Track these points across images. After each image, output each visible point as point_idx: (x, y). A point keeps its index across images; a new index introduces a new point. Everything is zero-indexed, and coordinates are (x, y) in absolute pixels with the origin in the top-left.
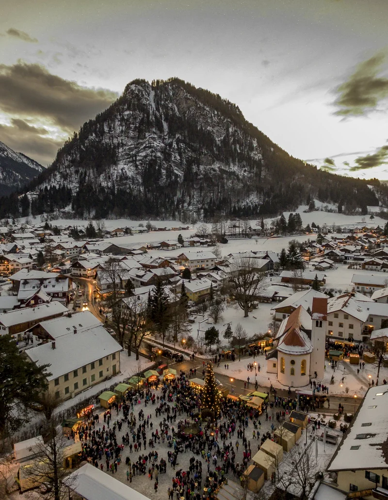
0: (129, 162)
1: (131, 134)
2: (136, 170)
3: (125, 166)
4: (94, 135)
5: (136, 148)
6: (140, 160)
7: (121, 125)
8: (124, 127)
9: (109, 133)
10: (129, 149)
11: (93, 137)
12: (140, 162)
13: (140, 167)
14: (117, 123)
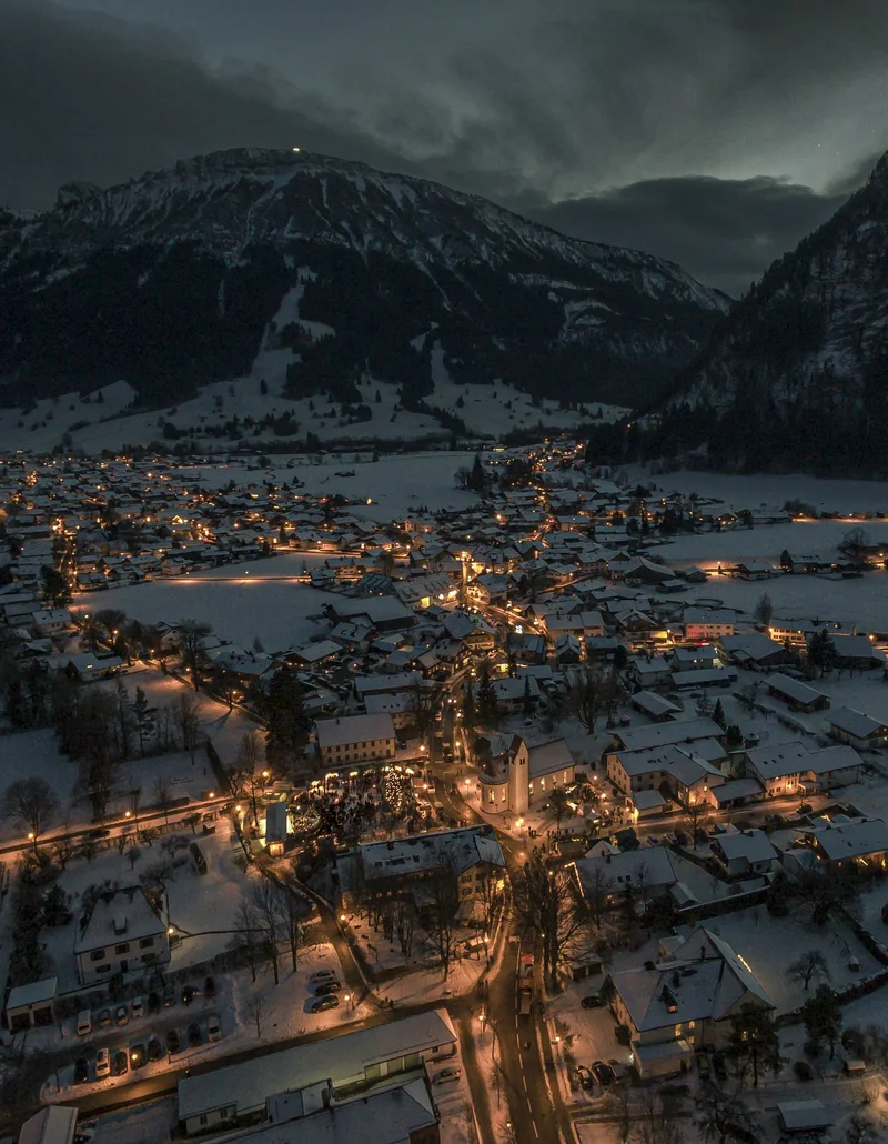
0: (846, 343)
1: (867, 274)
2: (858, 360)
3: (836, 354)
4: (786, 286)
5: (869, 309)
6: (869, 338)
7: (847, 257)
8: (853, 262)
9: (819, 278)
10: (855, 311)
11: (784, 291)
12: (871, 342)
13: (867, 353)
14: (841, 253)
